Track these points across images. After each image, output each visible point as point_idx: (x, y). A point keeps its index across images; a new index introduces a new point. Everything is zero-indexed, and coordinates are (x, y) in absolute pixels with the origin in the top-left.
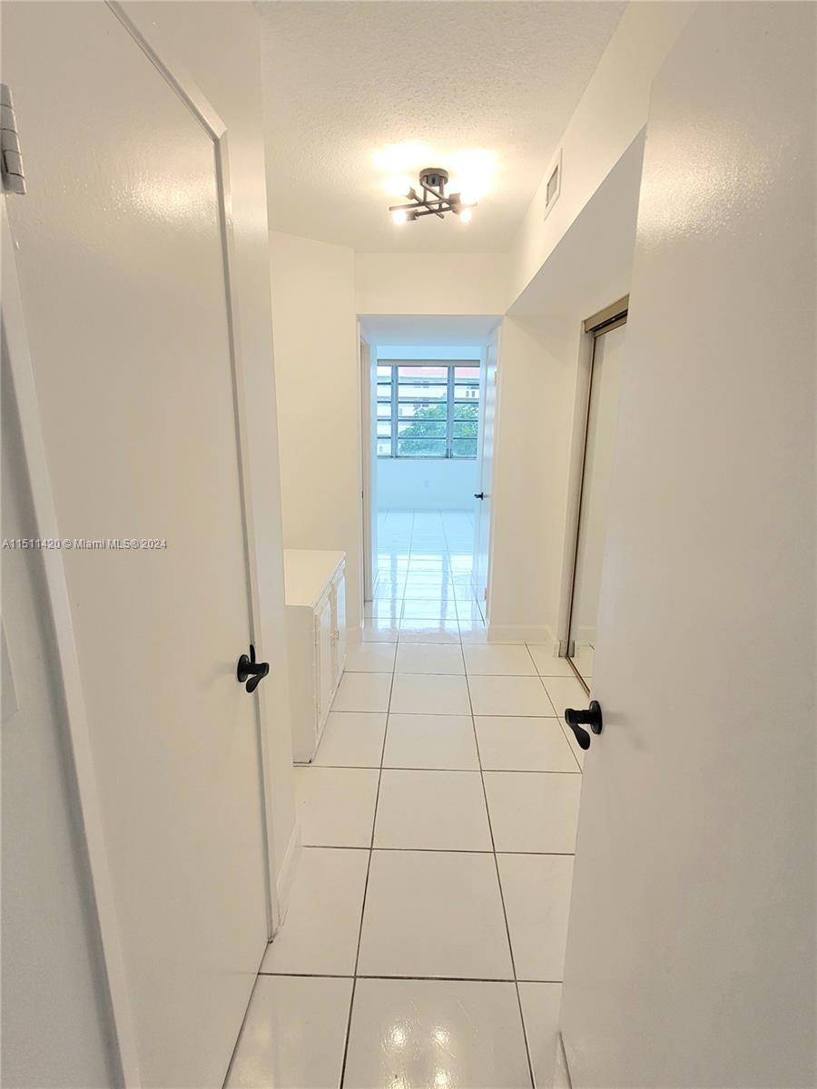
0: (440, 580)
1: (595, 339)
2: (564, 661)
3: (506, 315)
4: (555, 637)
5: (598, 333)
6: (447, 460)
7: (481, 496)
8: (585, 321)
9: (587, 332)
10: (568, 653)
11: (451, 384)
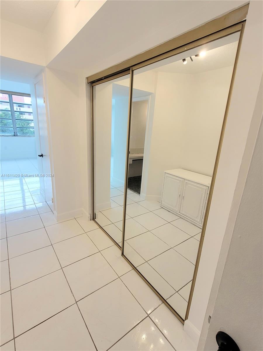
0: (21, 196)
1: (93, 87)
2: (93, 222)
3: (46, 67)
4: (88, 213)
5: (94, 84)
6: (15, 137)
7: (42, 156)
8: (87, 78)
9: (88, 83)
10: (94, 218)
11: (11, 103)
